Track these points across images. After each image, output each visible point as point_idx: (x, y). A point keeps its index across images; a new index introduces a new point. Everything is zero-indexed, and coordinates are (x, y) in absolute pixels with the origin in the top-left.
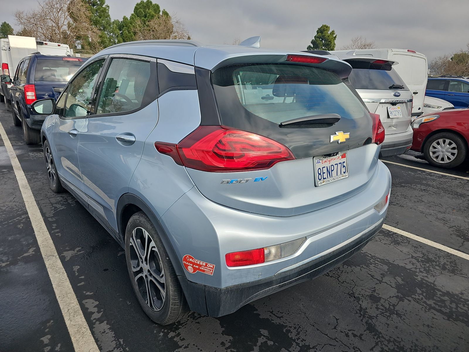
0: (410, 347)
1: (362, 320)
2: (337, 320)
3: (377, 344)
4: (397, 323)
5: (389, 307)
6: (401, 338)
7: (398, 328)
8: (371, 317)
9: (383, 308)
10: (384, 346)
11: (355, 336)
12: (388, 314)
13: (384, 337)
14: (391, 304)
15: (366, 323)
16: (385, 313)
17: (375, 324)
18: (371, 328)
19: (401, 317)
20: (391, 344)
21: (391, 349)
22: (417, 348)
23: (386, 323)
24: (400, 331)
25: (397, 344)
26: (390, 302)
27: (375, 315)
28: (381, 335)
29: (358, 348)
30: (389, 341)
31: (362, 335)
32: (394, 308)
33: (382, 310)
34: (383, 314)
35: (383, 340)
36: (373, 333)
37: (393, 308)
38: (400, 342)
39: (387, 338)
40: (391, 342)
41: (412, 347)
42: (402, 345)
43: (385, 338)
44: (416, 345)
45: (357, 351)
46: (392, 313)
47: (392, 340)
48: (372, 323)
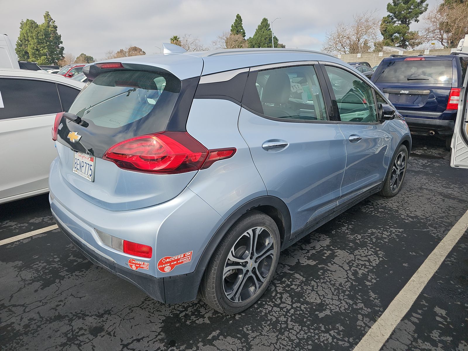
0: (24, 340)
1: (71, 313)
2: (80, 298)
3: (41, 317)
4: (55, 339)
5: (77, 340)
6: (36, 337)
7: (48, 338)
8: (71, 320)
9: (80, 334)
10: (36, 321)
11: (57, 306)
12: (69, 336)
13: (45, 324)
14: (82, 344)
15: (67, 316)
16: (71, 333)
17: (62, 321)
18: (59, 318)
19: (61, 346)
20: (35, 327)
21: (31, 326)
22: (20, 345)
23: (59, 330)
24: (44, 339)
25: (32, 332)
26: (86, 343)
27: (73, 324)
28: (48, 322)
29: (44, 305)
30: (39, 326)
31: (56, 310)
32: (76, 344)
33: (78, 332)
34: (71, 331)
35: (43, 323)
36: (53, 318)
37: (76, 342)
38: (33, 335)
39: (42, 326)
40: (37, 328)
41: (23, 342)
42: (29, 334)
43: (43, 324)
44: (22, 345)
45: (43, 304)
46: (69, 339)
47: (39, 329)
48: (64, 320)
